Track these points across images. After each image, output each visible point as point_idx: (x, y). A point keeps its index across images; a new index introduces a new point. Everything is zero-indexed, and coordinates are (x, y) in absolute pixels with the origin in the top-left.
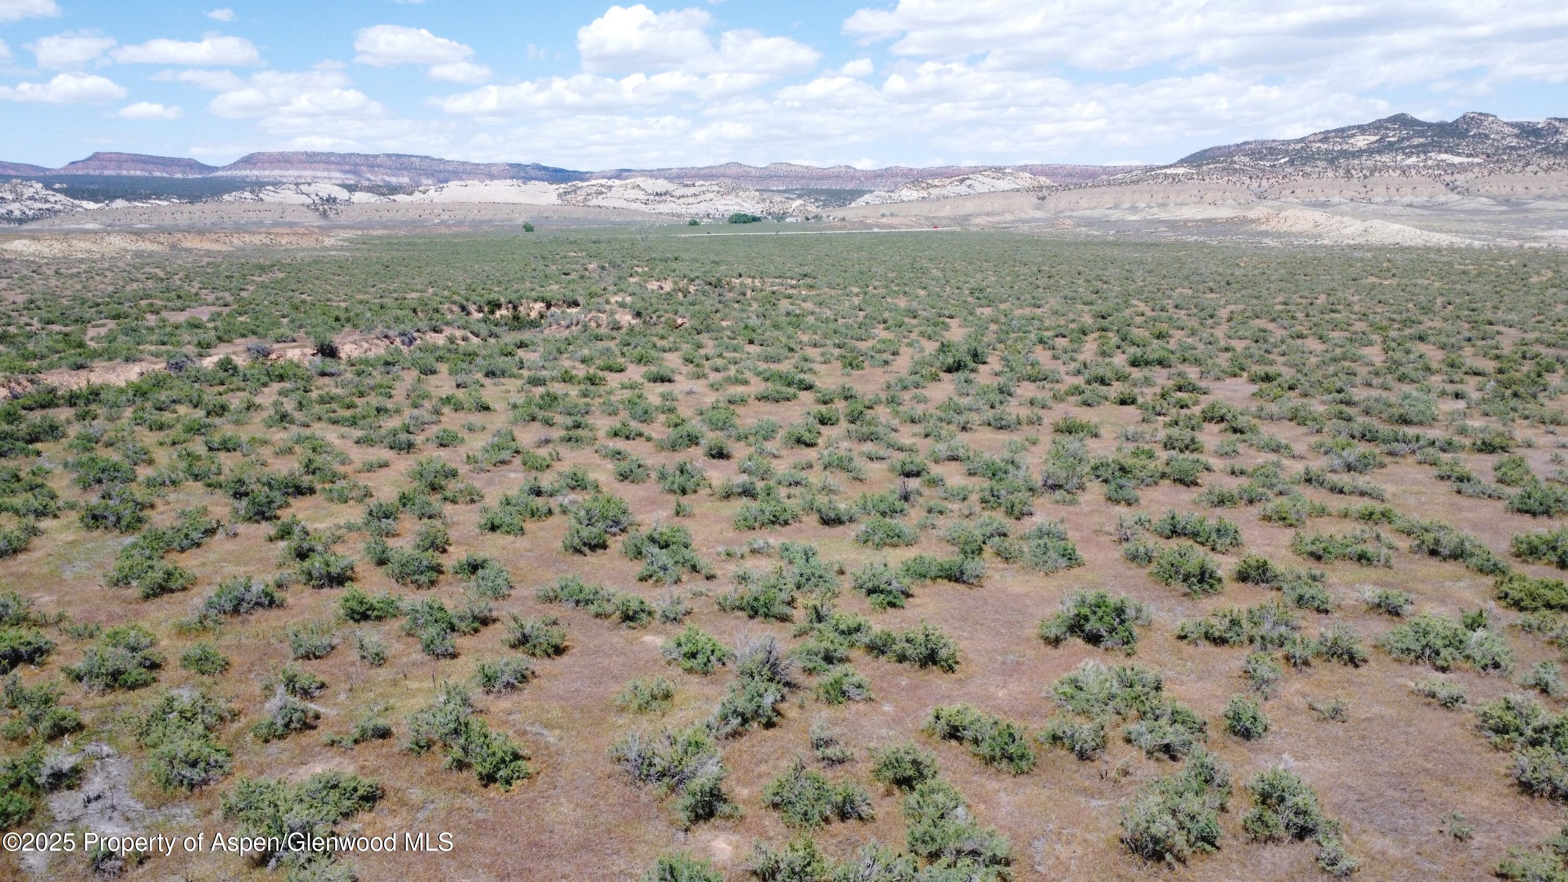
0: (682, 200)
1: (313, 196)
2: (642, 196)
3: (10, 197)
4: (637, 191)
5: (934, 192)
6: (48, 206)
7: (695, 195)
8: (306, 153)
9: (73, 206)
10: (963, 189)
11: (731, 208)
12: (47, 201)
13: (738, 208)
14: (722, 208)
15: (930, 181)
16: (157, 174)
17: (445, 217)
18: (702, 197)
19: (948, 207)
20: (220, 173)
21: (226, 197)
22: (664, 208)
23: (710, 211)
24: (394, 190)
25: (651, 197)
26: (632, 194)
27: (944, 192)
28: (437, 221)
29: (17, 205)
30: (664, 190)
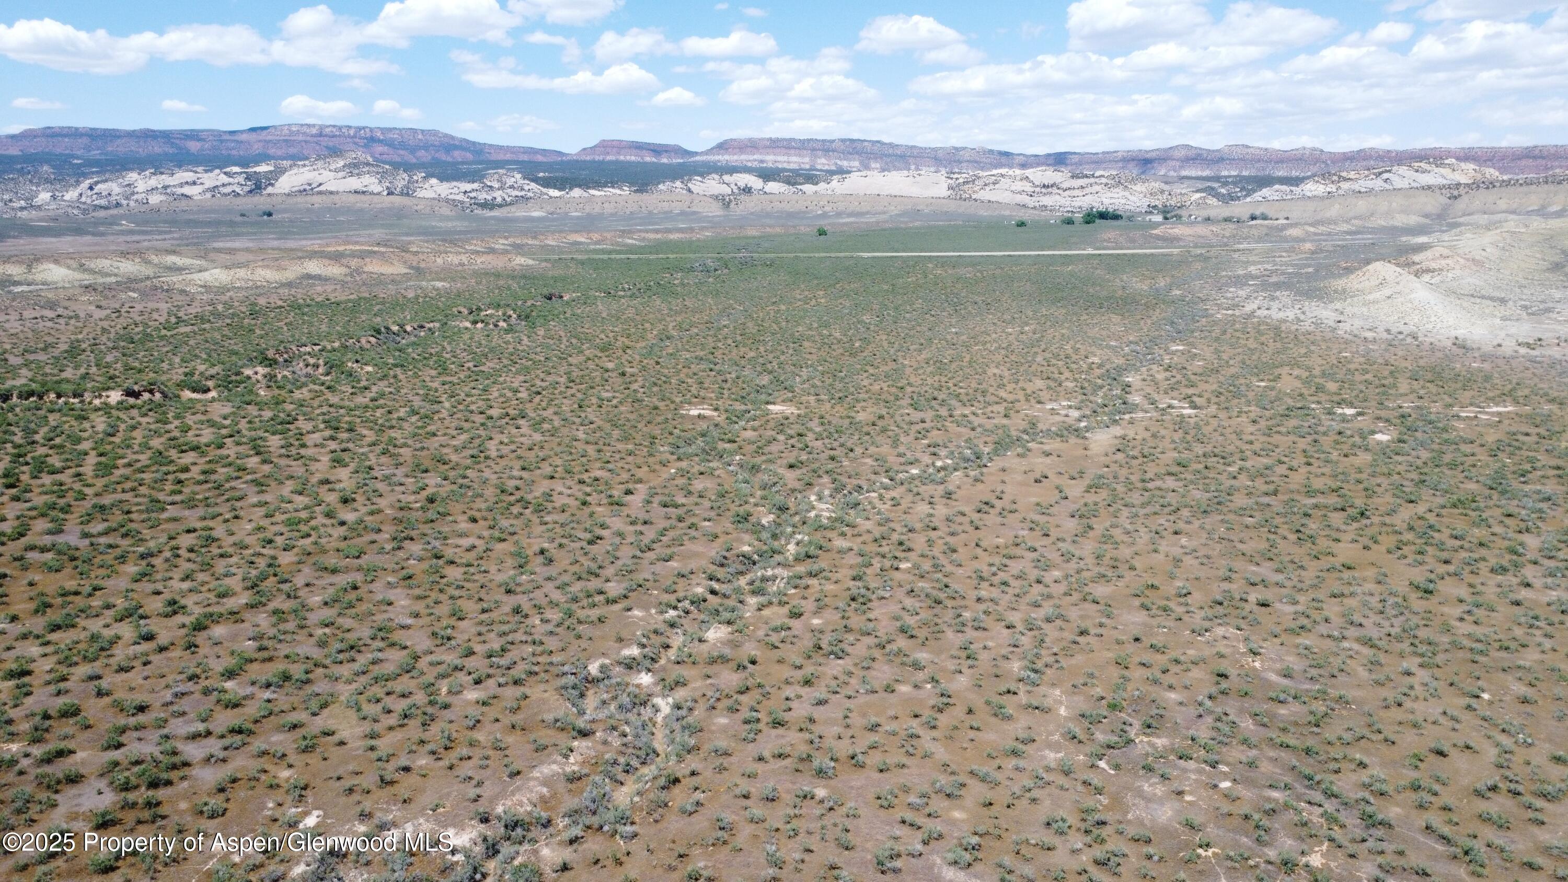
0: (1067, 193)
1: (733, 186)
2: (1028, 188)
3: (496, 185)
4: (1025, 183)
5: (1345, 186)
6: (523, 193)
7: (1082, 187)
8: (771, 139)
9: (542, 193)
10: (1378, 184)
12: (522, 189)
13: (1123, 201)
14: (1107, 202)
15: (1344, 174)
16: (648, 159)
17: (827, 209)
19: (1337, 206)
20: (698, 158)
21: (661, 186)
22: (1047, 201)
24: (811, 178)
25: (1038, 189)
26: (1019, 186)
27: (1356, 186)
28: (820, 212)
29: (500, 192)
30: (1051, 181)
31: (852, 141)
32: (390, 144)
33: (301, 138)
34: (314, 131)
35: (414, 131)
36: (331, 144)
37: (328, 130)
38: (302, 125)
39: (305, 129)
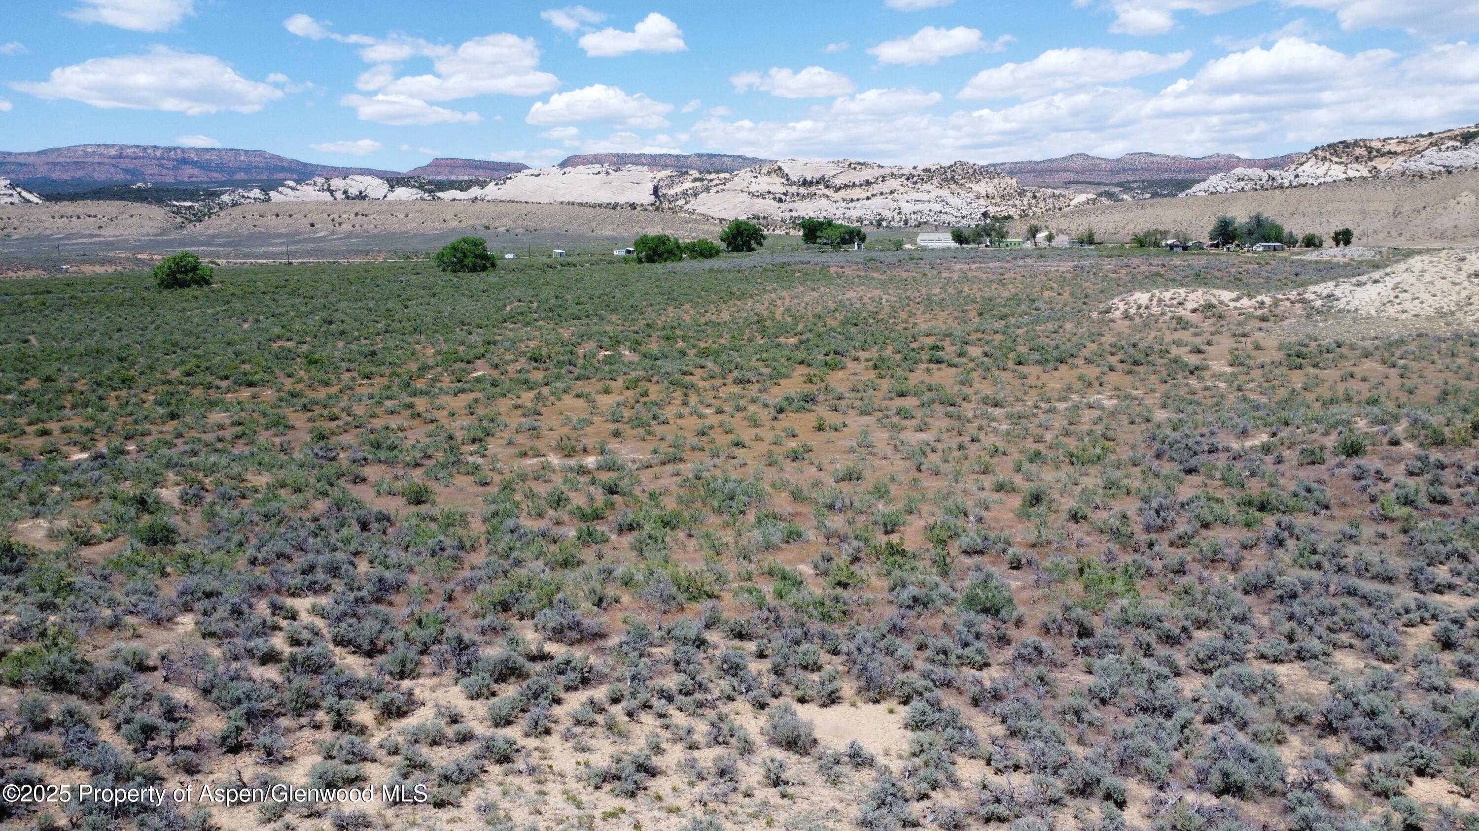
0: (842, 193)
2: (777, 185)
7: (868, 183)
11: (925, 207)
13: (937, 207)
18: (876, 189)
23: (888, 214)
25: (793, 189)
30: (818, 176)
31: (711, 156)
32: (204, 166)
33: (96, 160)
34: (113, 152)
35: (236, 151)
36: (131, 166)
37: (129, 151)
38: (99, 146)
39: (102, 150)
